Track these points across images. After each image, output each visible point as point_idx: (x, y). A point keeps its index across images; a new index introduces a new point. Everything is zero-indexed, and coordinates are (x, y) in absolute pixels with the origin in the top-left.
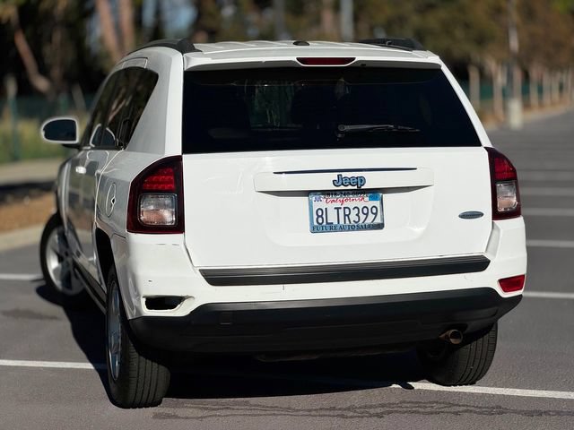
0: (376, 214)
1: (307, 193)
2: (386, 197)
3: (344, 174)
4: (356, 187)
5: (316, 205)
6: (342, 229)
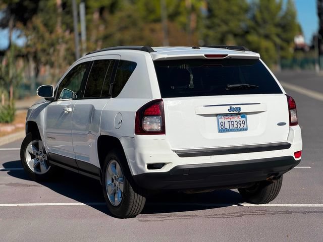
0: (244, 124)
1: (217, 115)
2: (248, 116)
3: (233, 106)
5: (220, 120)
6: (231, 130)
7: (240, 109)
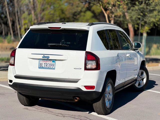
0: (53, 66)
1: (39, 59)
2: (56, 62)
3: (45, 55)
4: (47, 59)
5: (40, 62)
7: (49, 57)
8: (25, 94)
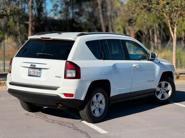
0: (39, 74)
2: (42, 70)
4: (34, 67)
7: (35, 66)
8: (26, 101)
